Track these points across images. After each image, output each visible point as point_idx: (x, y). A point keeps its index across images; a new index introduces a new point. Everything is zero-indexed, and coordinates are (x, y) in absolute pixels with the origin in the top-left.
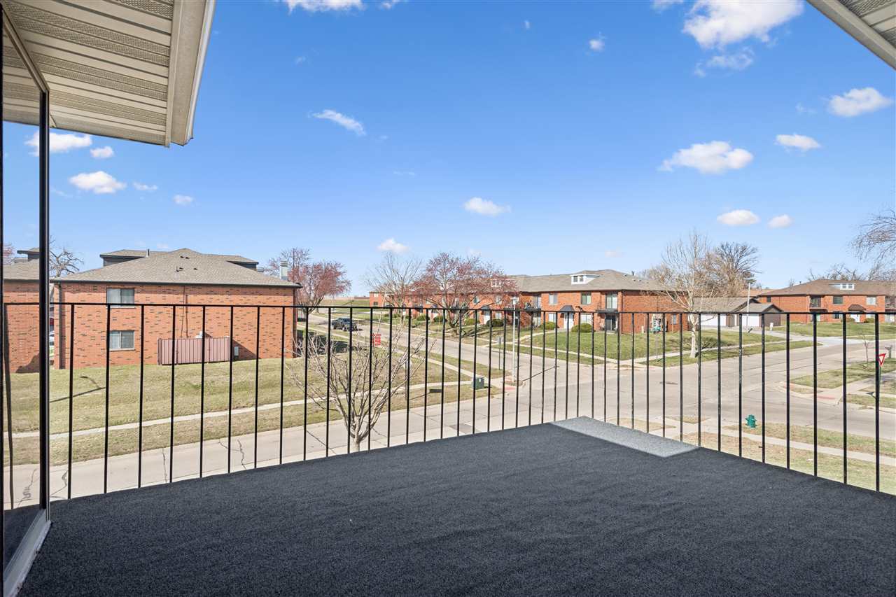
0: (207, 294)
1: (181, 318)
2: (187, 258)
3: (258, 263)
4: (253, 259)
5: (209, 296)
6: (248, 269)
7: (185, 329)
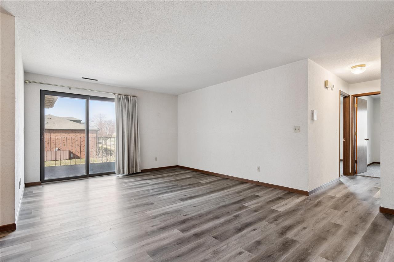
0: (59, 133)
1: (48, 143)
2: (50, 118)
3: (81, 120)
4: (80, 119)
5: (60, 134)
6: (77, 123)
7: (49, 147)
